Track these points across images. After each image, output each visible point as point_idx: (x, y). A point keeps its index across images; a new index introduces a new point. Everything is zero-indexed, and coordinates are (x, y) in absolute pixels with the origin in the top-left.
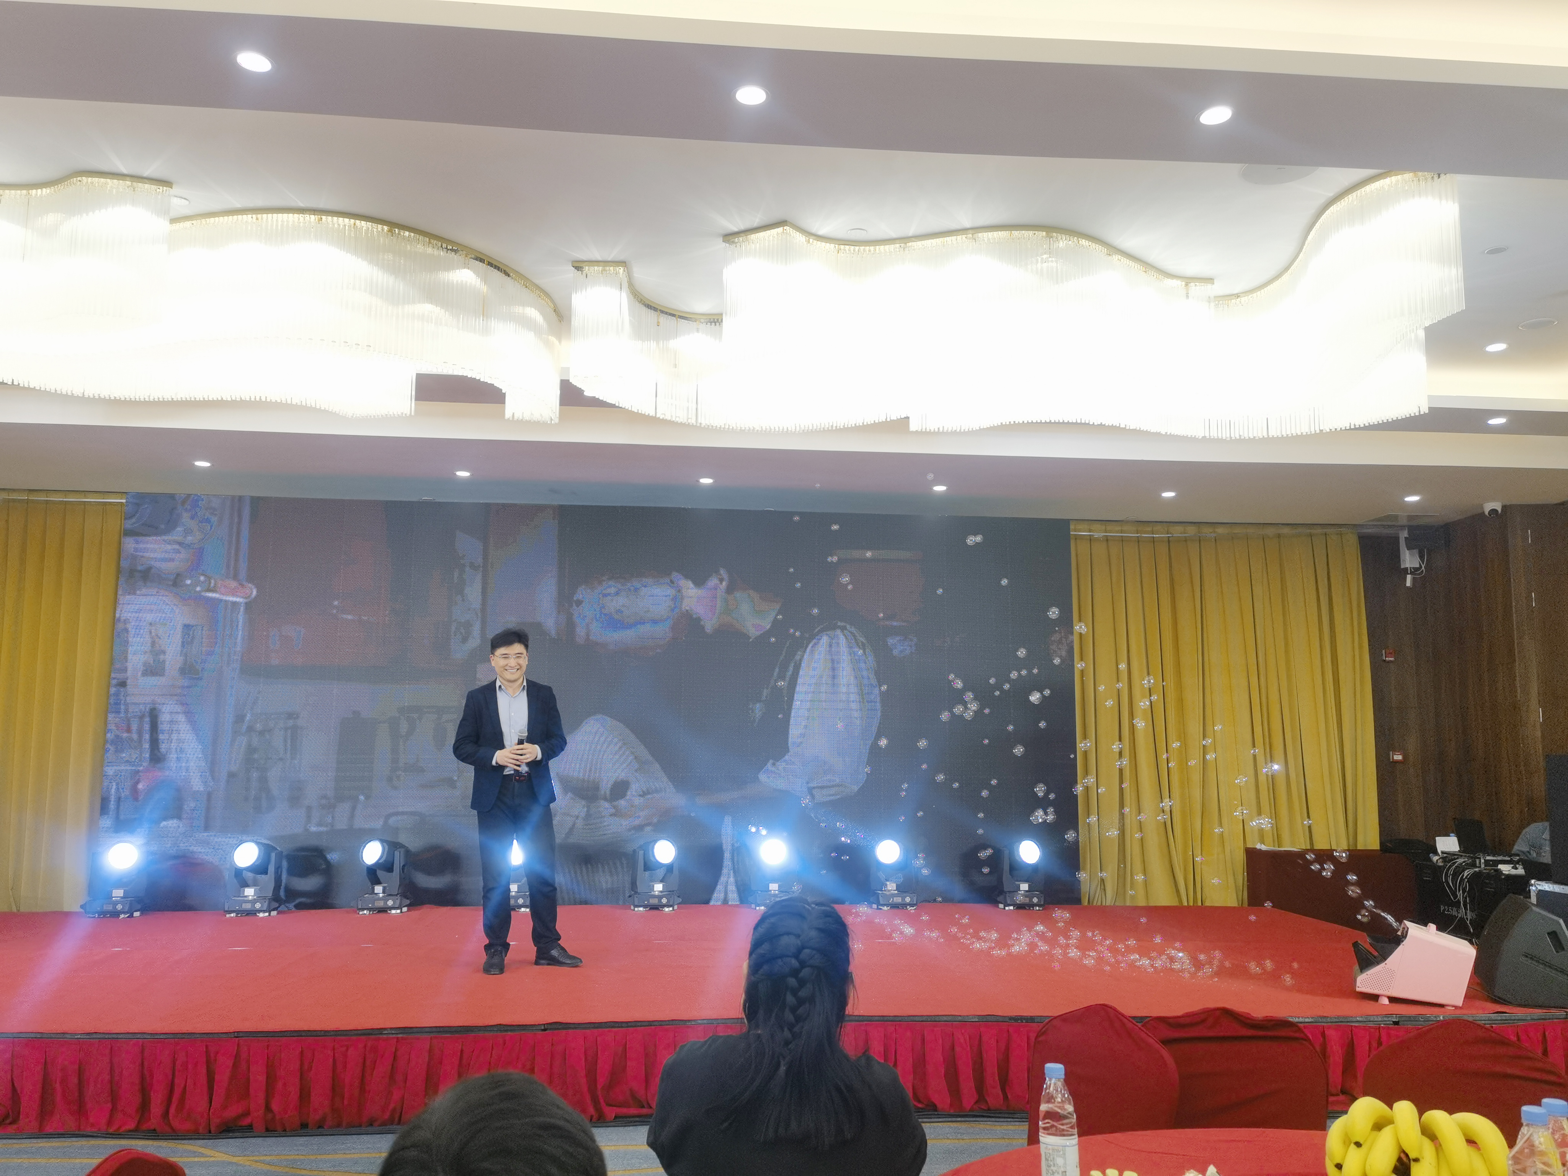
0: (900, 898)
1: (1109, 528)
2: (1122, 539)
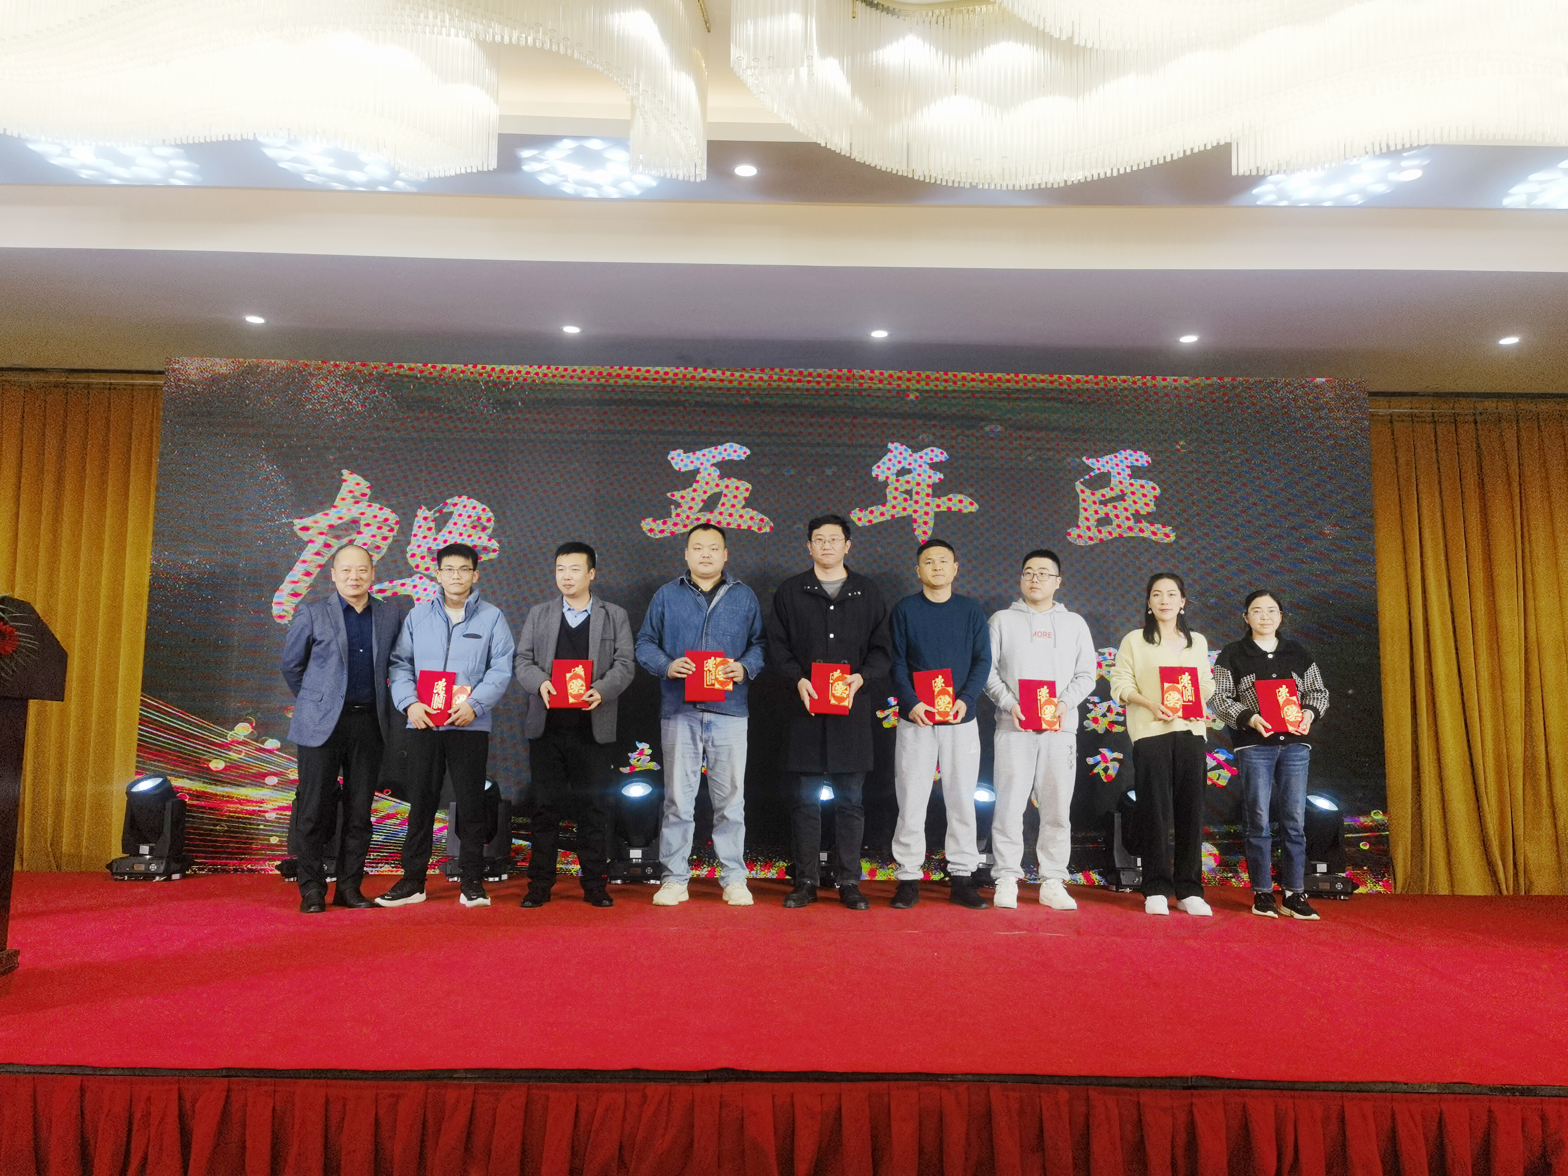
1: (1393, 404)
2: (1413, 420)
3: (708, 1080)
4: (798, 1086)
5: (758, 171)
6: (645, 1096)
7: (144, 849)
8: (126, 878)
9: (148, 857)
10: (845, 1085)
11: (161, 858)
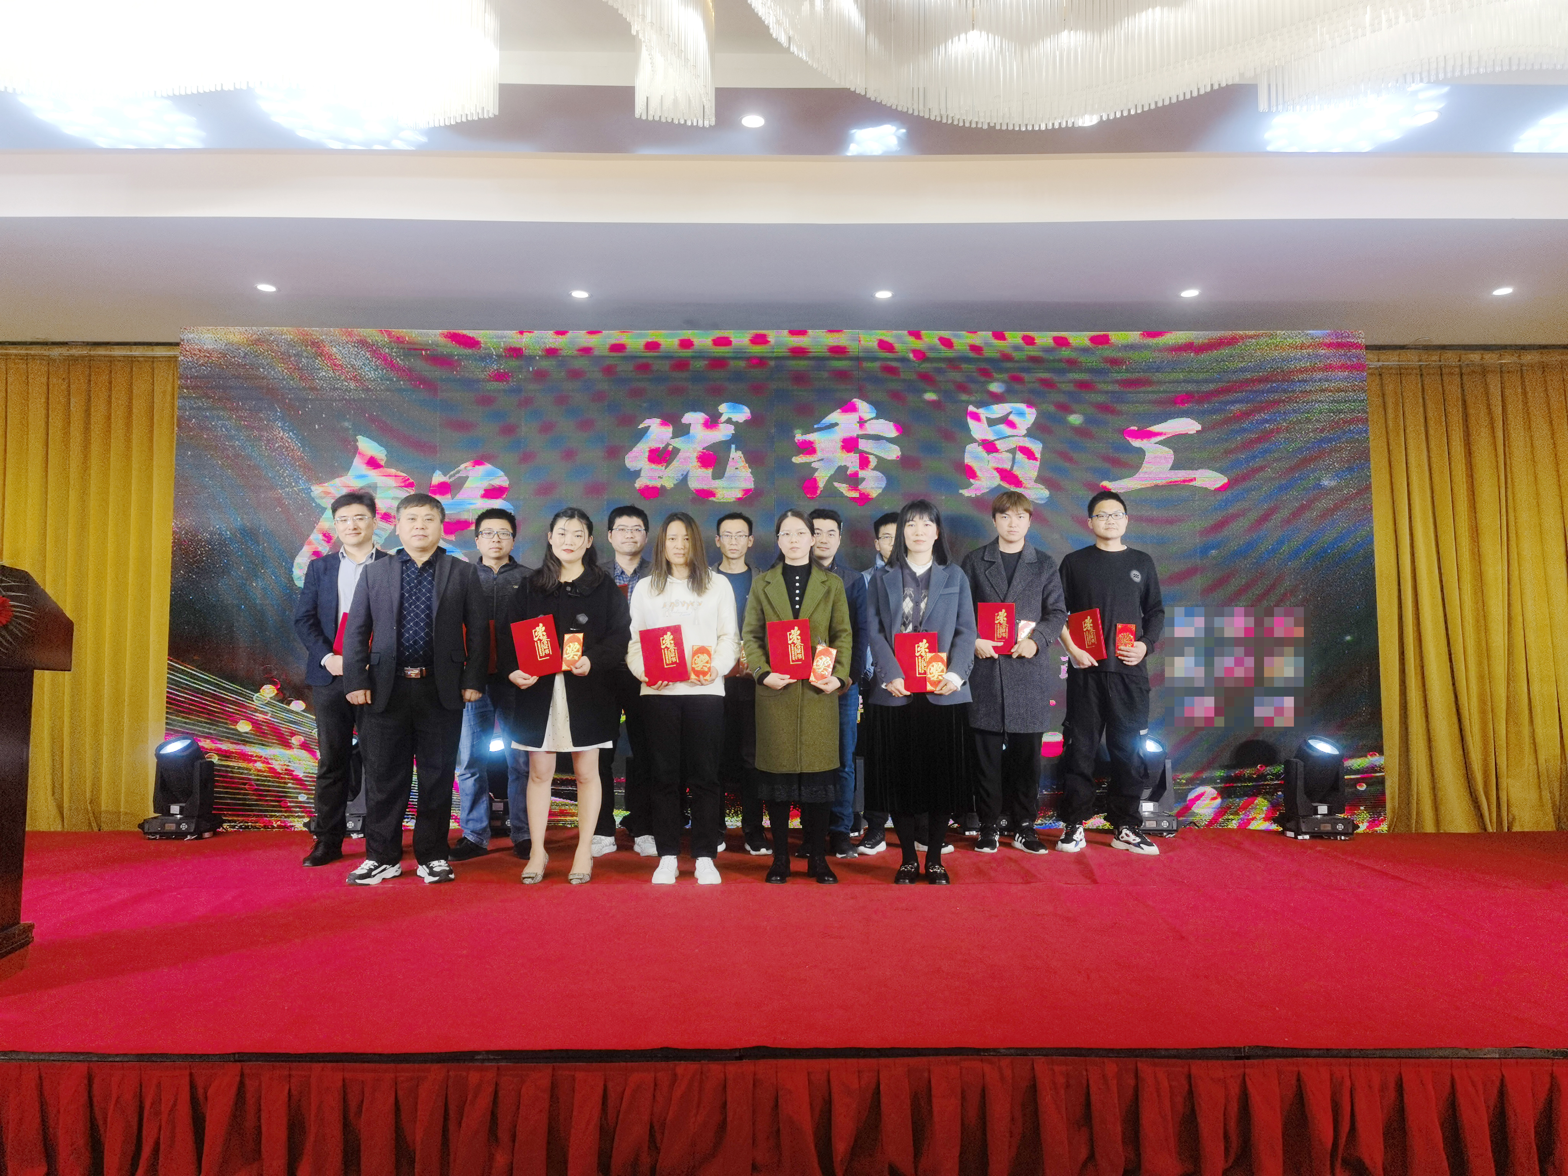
0: (1155, 823)
1: (1383, 357)
2: (1401, 372)
3: (740, 1058)
4: (834, 1062)
5: (767, 121)
6: (675, 1075)
7: (175, 809)
8: (158, 836)
9: (179, 816)
10: (883, 1061)
11: (193, 817)
